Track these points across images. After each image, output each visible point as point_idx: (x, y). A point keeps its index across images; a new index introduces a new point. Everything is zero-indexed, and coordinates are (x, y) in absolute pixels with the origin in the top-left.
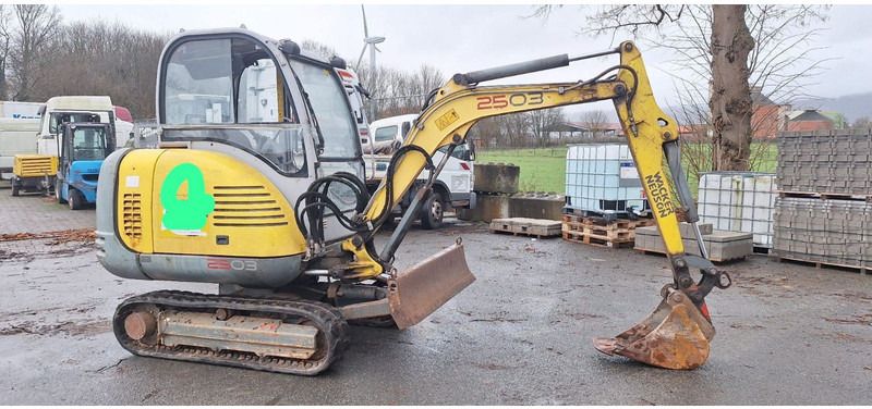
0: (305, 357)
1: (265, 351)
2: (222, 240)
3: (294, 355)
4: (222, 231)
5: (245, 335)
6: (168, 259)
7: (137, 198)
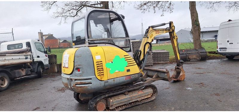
0: (150, 96)
1: (141, 99)
2: (128, 71)
3: (148, 97)
4: (128, 68)
5: (136, 96)
6: (114, 80)
7: (101, 63)
